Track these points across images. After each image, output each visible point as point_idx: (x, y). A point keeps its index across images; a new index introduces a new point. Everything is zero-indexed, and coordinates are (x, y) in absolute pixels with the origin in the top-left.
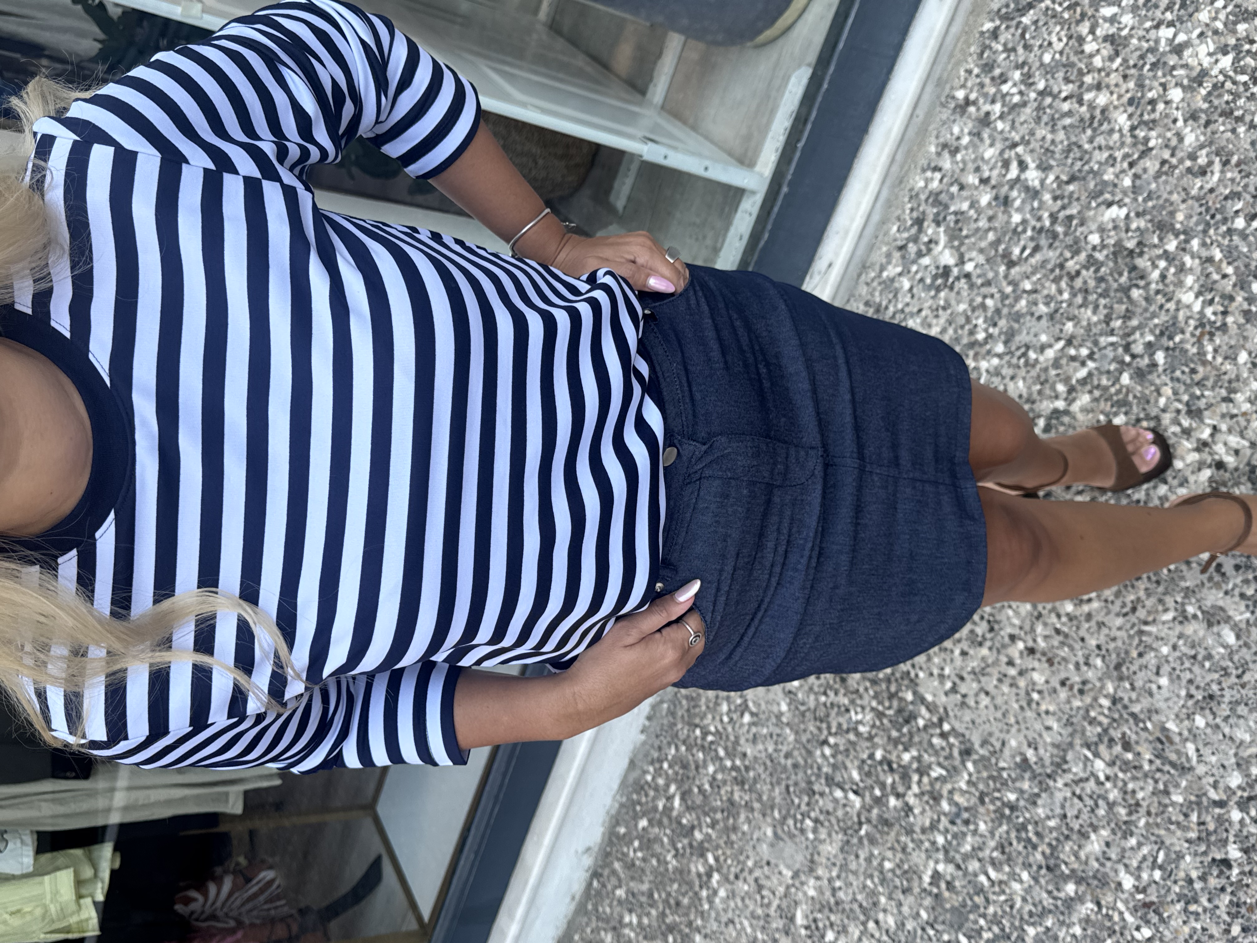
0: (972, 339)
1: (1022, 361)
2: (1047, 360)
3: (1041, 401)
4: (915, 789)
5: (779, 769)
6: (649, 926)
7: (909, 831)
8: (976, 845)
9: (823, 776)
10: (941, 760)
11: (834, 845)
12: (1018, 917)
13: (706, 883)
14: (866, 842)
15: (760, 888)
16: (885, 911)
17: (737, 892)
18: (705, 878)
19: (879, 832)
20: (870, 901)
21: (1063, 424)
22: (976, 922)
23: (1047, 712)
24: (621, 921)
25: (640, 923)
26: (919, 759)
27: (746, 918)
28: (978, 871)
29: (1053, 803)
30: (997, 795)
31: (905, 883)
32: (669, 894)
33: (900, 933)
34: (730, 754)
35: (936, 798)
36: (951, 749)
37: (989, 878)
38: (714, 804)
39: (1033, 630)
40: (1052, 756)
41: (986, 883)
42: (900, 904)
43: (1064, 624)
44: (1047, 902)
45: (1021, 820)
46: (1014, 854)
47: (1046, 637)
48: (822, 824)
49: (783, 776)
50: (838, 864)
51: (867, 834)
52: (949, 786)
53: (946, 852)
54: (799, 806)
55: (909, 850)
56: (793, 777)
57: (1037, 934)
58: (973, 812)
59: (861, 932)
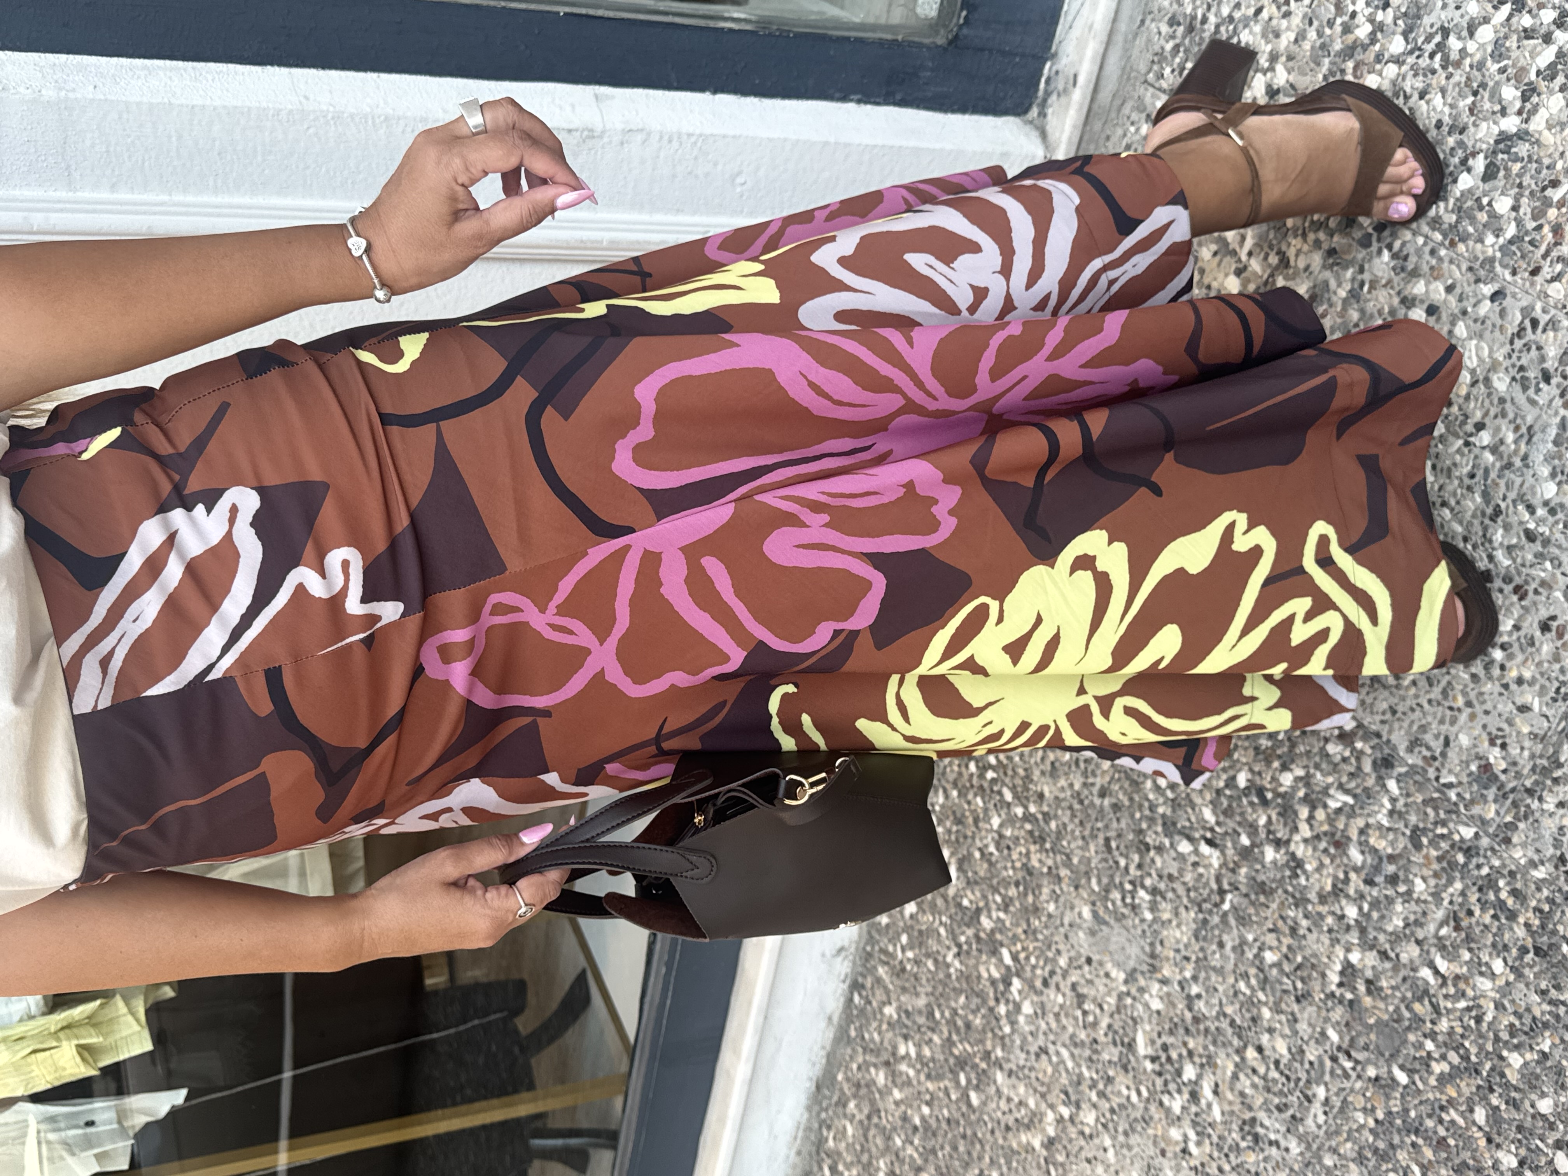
0: (1350, 38)
1: (1438, 57)
2: (1482, 46)
3: (1475, 125)
4: (1305, 831)
5: (1093, 814)
6: (933, 1060)
7: (1300, 901)
8: (1412, 918)
9: (1160, 821)
10: (1344, 779)
11: (1184, 928)
12: (1491, 1035)
13: (1003, 994)
14: (1232, 921)
15: (1081, 998)
16: (1271, 1031)
17: (1048, 1006)
18: (1001, 987)
19: (1253, 903)
20: (1248, 1016)
21: (1517, 159)
22: (1421, 1046)
23: (1520, 681)
24: (894, 1054)
25: (919, 1056)
26: (1306, 780)
27: (1064, 1045)
28: (1417, 962)
29: (1540, 837)
30: (1440, 831)
31: (1299, 985)
32: (955, 1012)
33: (1297, 1065)
34: (1021, 798)
35: (1340, 844)
36: (1358, 759)
37: (1436, 972)
38: (1005, 873)
39: (1487, 539)
40: (1532, 756)
41: (1432, 980)
42: (1294, 1020)
43: (1541, 521)
44: (1540, 1009)
45: (1485, 871)
46: (1477, 930)
47: (1510, 549)
48: (1164, 898)
49: (1100, 825)
50: (1194, 958)
51: (1234, 908)
52: (1360, 822)
53: (1363, 931)
54: (1127, 868)
55: (1301, 932)
56: (1115, 825)
57: (1526, 1064)
58: (1402, 862)
59: (1237, 1065)
